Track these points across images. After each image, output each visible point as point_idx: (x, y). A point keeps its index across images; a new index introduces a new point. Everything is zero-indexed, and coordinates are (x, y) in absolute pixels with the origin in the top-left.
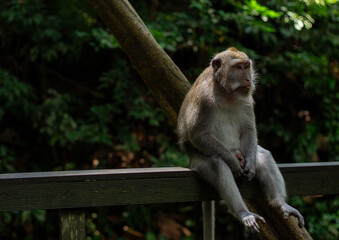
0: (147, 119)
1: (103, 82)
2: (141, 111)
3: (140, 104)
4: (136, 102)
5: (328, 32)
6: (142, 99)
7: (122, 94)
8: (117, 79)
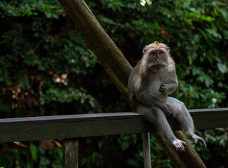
0: (36, 66)
1: (4, 39)
2: (32, 60)
3: (31, 55)
4: (29, 53)
5: (159, 7)
6: (32, 51)
7: (18, 47)
8: (13, 37)
